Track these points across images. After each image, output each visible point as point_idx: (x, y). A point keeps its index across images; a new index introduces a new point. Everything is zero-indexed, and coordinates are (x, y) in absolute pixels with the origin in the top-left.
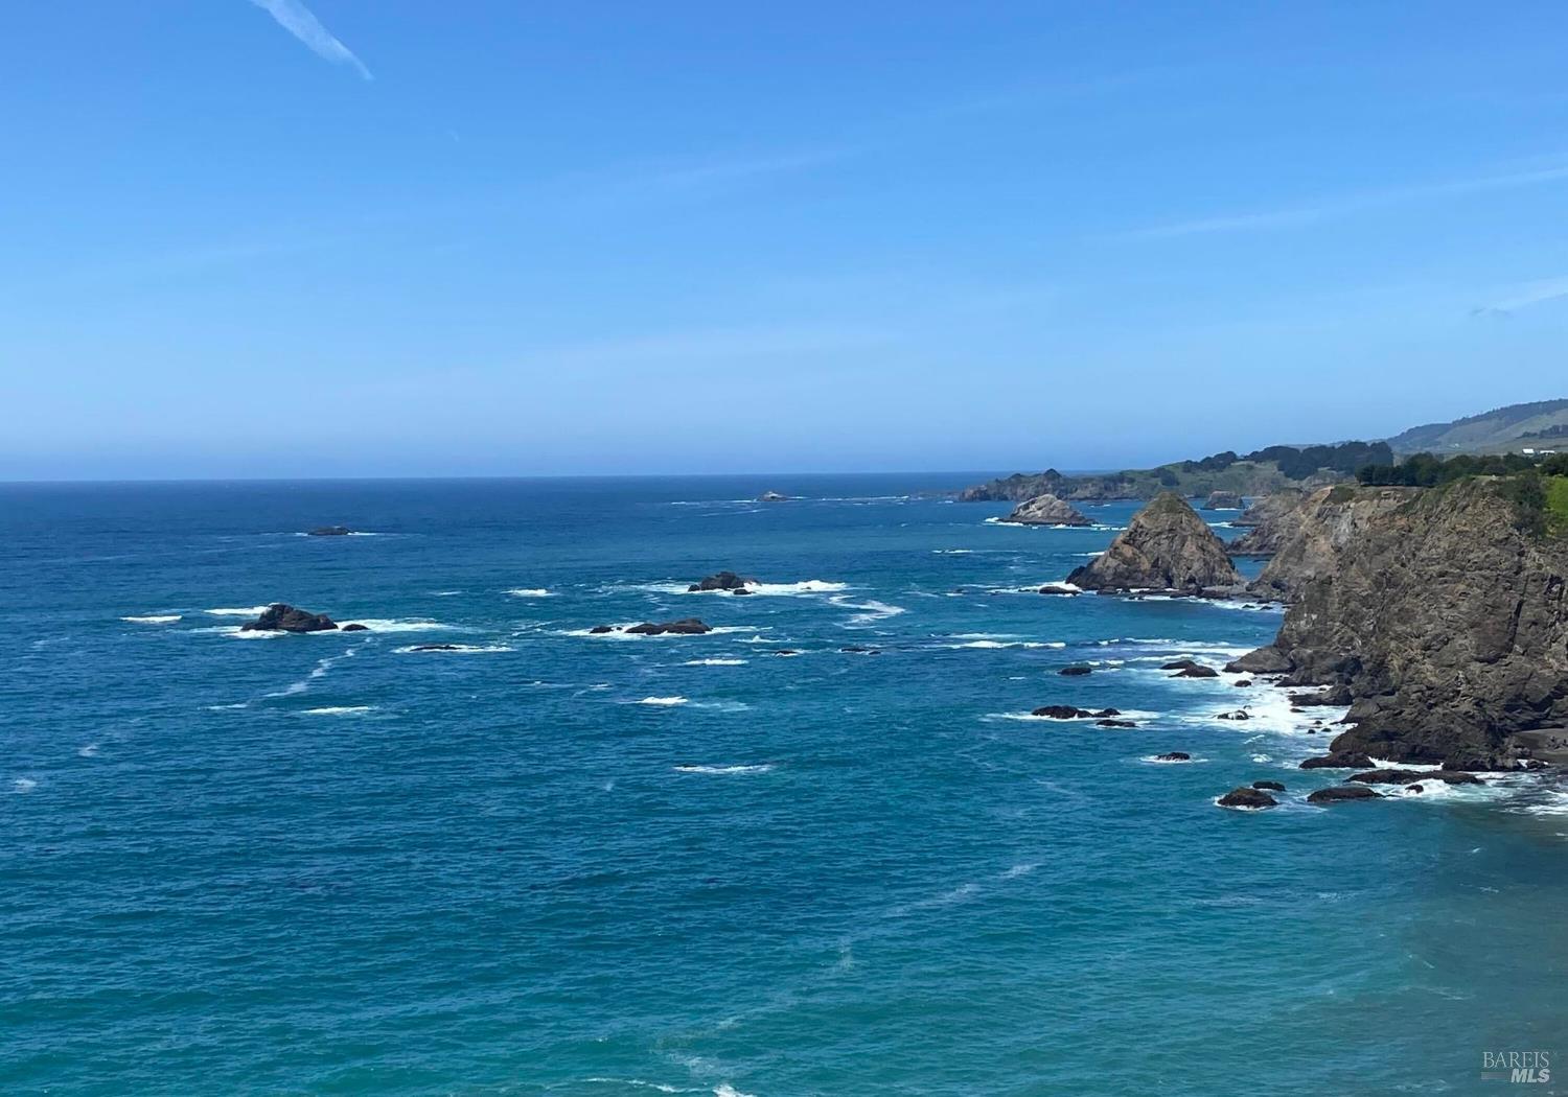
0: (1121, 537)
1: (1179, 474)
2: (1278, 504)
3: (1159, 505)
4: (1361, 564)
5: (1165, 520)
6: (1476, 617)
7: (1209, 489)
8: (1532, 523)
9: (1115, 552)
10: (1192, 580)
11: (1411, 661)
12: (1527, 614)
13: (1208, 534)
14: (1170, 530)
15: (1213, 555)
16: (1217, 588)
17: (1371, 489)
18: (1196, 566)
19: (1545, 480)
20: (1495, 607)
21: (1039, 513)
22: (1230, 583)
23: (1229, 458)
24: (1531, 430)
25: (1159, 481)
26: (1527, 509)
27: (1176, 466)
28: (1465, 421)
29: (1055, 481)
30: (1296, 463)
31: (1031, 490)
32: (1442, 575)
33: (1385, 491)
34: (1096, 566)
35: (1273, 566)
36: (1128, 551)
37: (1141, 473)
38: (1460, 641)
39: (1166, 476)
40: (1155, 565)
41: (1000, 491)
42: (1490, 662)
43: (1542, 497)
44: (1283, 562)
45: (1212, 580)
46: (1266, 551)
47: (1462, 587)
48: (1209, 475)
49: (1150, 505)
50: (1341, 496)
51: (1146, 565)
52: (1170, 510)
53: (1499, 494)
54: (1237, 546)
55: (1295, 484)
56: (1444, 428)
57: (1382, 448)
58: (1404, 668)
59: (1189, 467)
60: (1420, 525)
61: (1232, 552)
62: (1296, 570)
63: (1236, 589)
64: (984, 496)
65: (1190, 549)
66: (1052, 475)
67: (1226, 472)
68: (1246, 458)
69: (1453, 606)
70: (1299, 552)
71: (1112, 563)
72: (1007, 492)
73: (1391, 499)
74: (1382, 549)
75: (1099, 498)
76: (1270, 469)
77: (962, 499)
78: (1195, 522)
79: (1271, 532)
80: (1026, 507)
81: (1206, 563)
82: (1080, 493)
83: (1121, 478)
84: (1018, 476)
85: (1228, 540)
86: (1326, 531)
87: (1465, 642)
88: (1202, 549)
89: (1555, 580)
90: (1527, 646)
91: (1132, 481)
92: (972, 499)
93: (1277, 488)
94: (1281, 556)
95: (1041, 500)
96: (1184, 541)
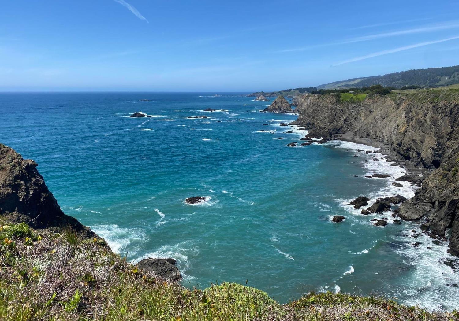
0: (273, 103)
2: (298, 97)
3: (279, 97)
4: (311, 107)
5: (280, 100)
6: (329, 116)
7: (287, 95)
8: (338, 101)
9: (272, 105)
10: (284, 110)
11: (318, 123)
12: (337, 115)
13: (287, 102)
14: (281, 102)
15: (288, 106)
16: (288, 111)
17: (313, 95)
18: (285, 107)
19: (341, 94)
20: (332, 114)
21: (260, 99)
22: (290, 110)
23: (291, 90)
24: (339, 85)
25: (279, 93)
26: (338, 98)
27: (282, 91)
28: (329, 84)
29: (263, 94)
30: (301, 91)
31: (259, 95)
32: (324, 109)
33: (316, 95)
34: (269, 107)
35: (297, 108)
36: (274, 105)
37: (277, 92)
38: (326, 120)
39: (281, 93)
40: (278, 107)
41: (254, 95)
42: (330, 123)
43: (340, 96)
44: (299, 107)
45: (288, 110)
46: (296, 105)
47: (327, 111)
48: (287, 93)
49: (278, 98)
50: (309, 96)
52: (281, 98)
53: (333, 96)
54: (292, 104)
55: (301, 94)
56: (325, 85)
57: (315, 88)
58: (317, 124)
59: (284, 91)
60: (321, 101)
61: (291, 105)
62: (301, 108)
63: (291, 111)
64: (251, 96)
65: (284, 105)
66: (262, 92)
67: (290, 92)
69: (325, 114)
70: (301, 105)
71: (272, 107)
72: (255, 95)
73: (316, 96)
74: (314, 105)
75: (270, 96)
76: (297, 92)
77: (248, 96)
78: (285, 100)
79: (297, 102)
80: (258, 98)
82: (267, 95)
83: (273, 93)
84: (257, 93)
85: (290, 103)
86: (306, 102)
87: (327, 120)
88: (286, 105)
89: (341, 110)
90: (336, 121)
91: (275, 93)
92: (250, 96)
93: (298, 95)
94: (298, 106)
95: (261, 97)
96: (283, 103)
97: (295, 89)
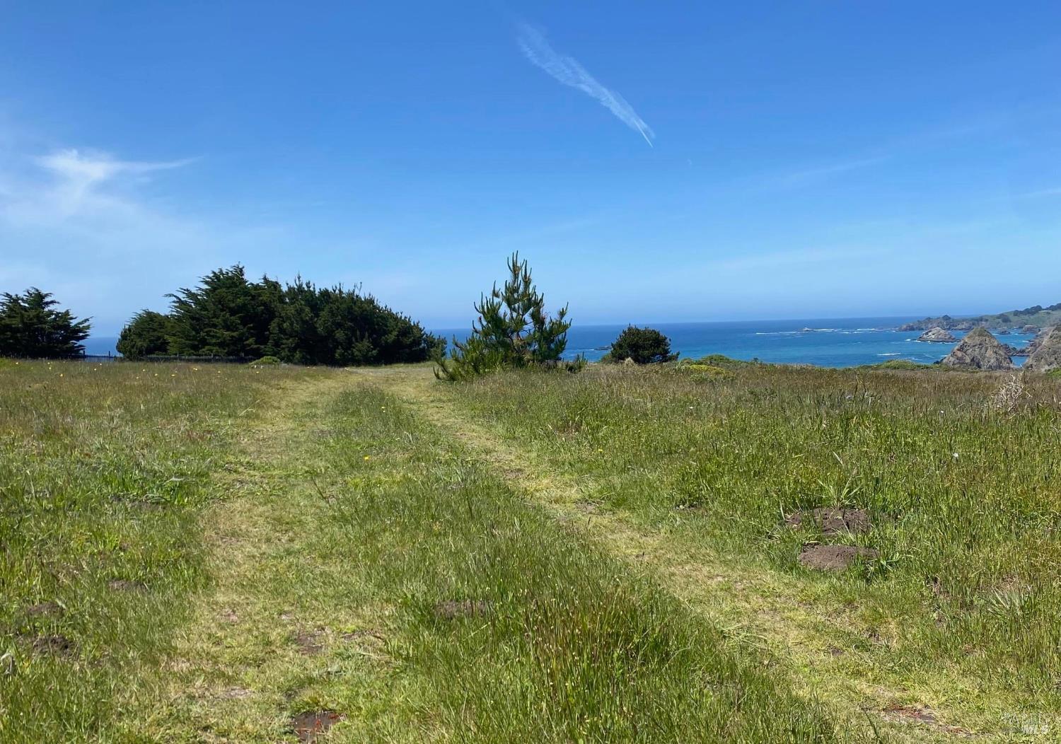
0: (957, 347)
1: (1012, 317)
5: (977, 340)
9: (954, 354)
13: (999, 346)
14: (980, 344)
15: (1001, 356)
18: (992, 361)
21: (933, 336)
23: (1038, 309)
25: (1000, 320)
27: (1010, 313)
29: (948, 321)
31: (933, 325)
34: (944, 361)
36: (959, 354)
37: (992, 316)
39: (1005, 318)
40: (972, 360)
41: (917, 327)
48: (1026, 317)
51: (968, 360)
52: (980, 335)
59: (1017, 313)
61: (1013, 355)
64: (912, 329)
65: (990, 353)
66: (947, 318)
67: (1036, 316)
68: (1047, 309)
71: (952, 359)
72: (923, 326)
77: (900, 330)
78: (992, 340)
80: (927, 334)
81: (997, 360)
82: (960, 327)
83: (981, 319)
88: (996, 353)
91: (987, 320)
92: (906, 330)
95: (934, 331)
96: (987, 349)
97: (1053, 308)
